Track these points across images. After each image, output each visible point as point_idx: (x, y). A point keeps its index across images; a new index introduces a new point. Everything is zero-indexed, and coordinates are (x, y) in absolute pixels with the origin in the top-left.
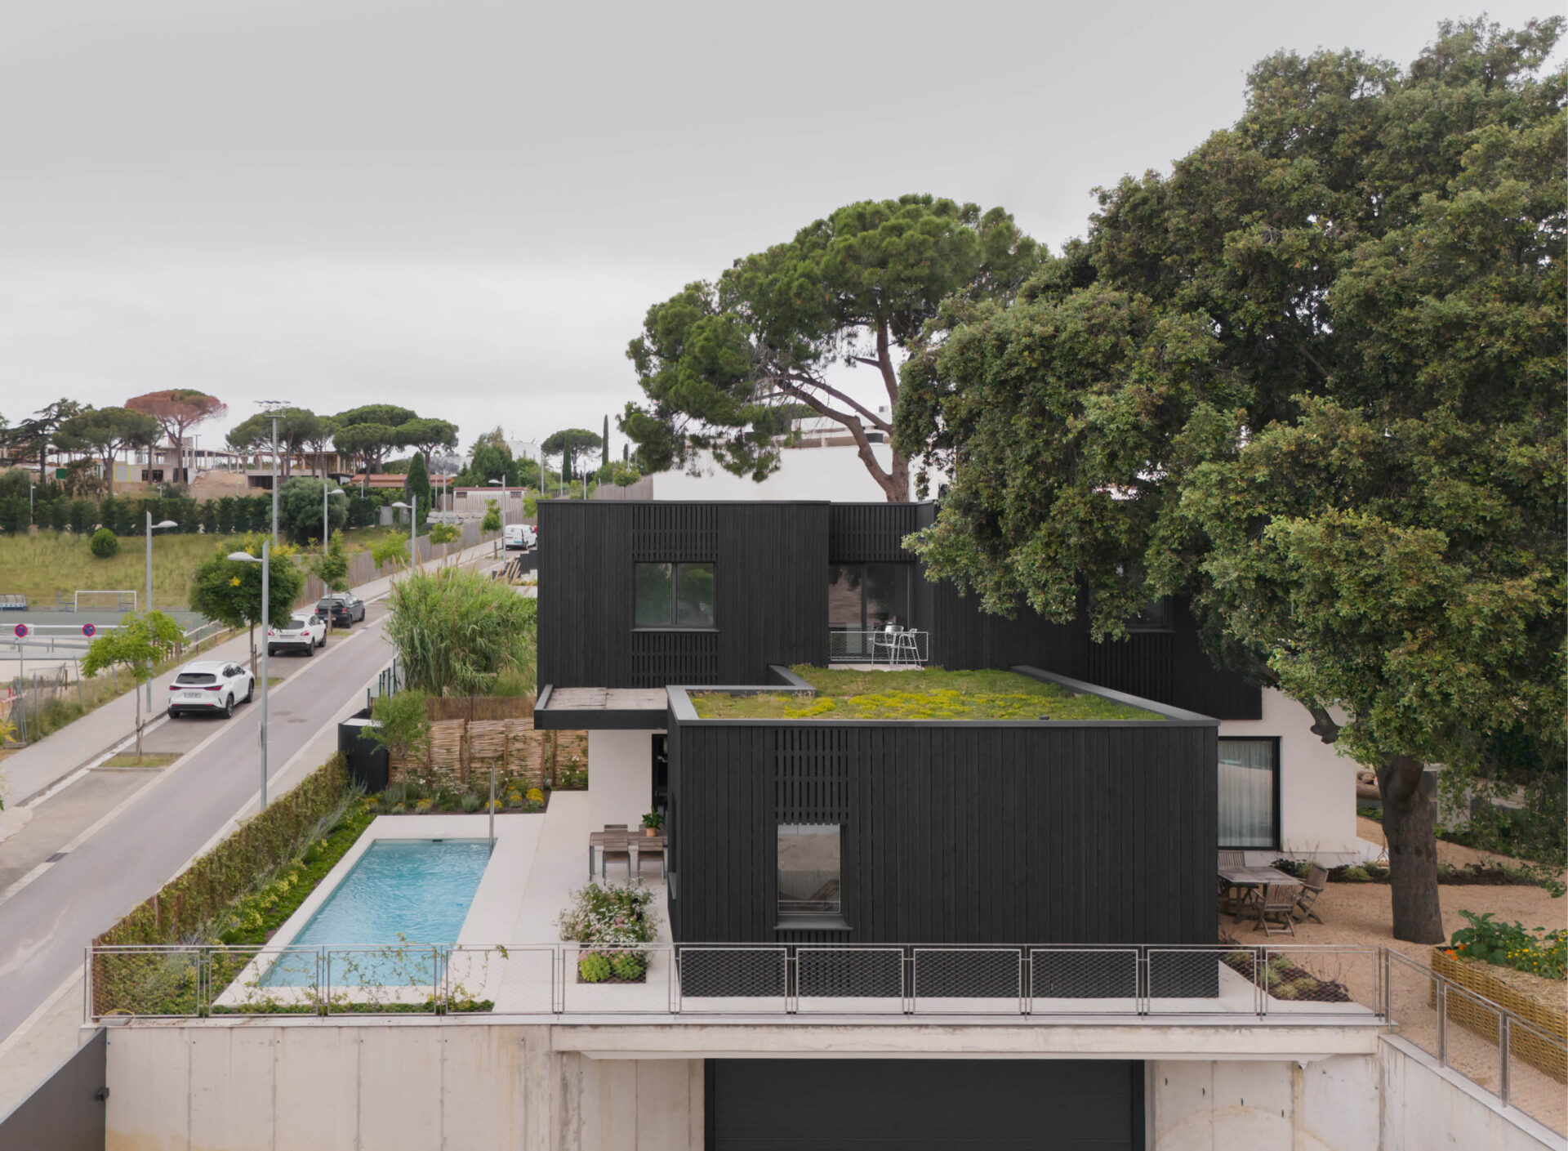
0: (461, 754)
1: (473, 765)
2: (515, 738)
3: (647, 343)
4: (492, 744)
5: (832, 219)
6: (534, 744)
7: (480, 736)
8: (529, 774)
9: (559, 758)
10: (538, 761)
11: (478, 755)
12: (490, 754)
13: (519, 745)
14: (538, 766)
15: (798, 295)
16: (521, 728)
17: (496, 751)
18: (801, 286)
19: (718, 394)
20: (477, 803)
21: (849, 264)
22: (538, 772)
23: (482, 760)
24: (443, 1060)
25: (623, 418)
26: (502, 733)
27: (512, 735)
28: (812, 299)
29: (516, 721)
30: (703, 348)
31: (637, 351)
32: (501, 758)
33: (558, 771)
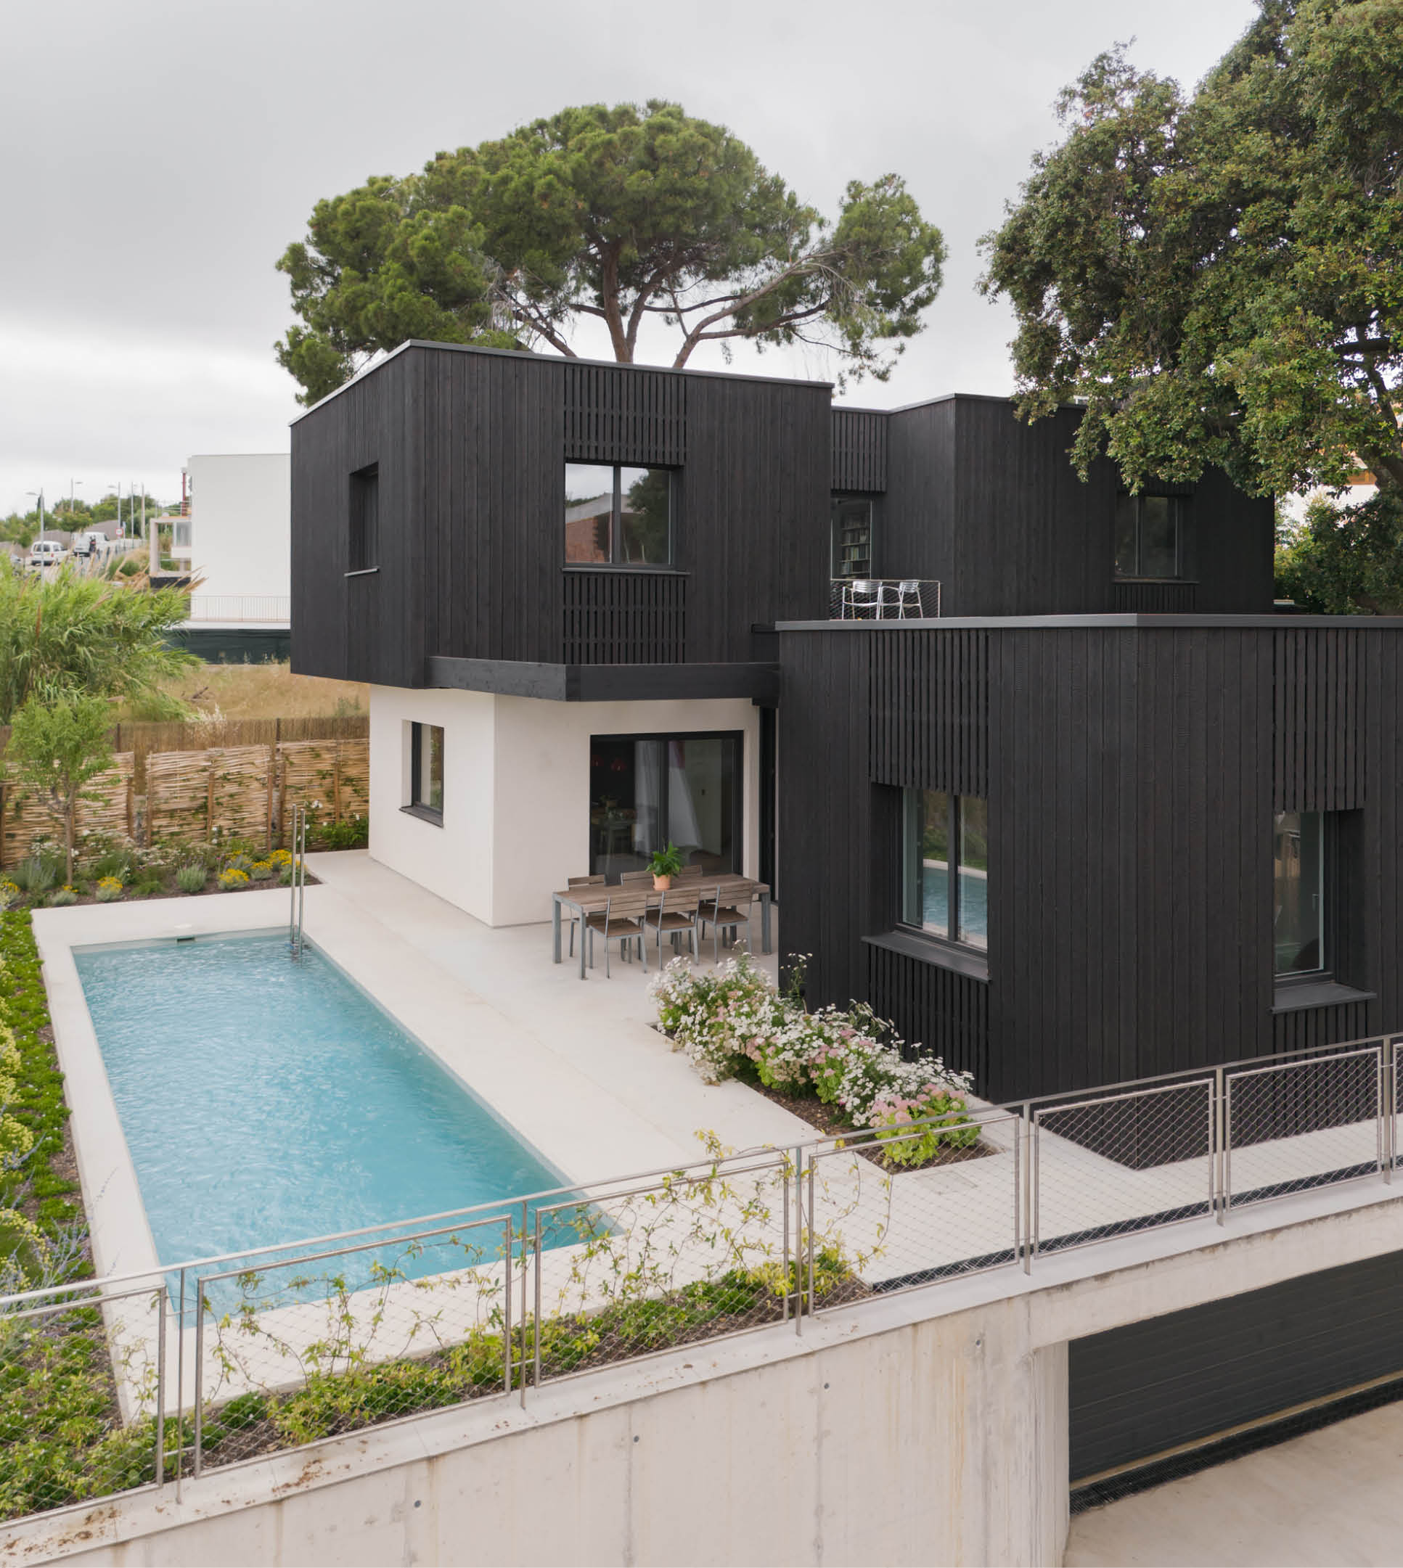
0: (128, 808)
1: (156, 823)
2: (225, 778)
3: (312, 252)
4: (187, 788)
5: (557, 120)
6: (255, 785)
7: (168, 776)
8: (247, 832)
9: (289, 806)
10: (262, 811)
11: (164, 807)
12: (184, 804)
13: (231, 788)
14: (262, 819)
15: (544, 197)
16: (235, 761)
17: (194, 798)
18: (550, 185)
19: (442, 316)
20: (203, 875)
21: (609, 164)
22: (261, 828)
23: (171, 813)
24: (820, 1438)
25: (287, 347)
26: (204, 770)
27: (220, 773)
28: (562, 205)
29: (226, 751)
30: (424, 250)
31: (296, 263)
32: (203, 808)
33: (288, 825)
